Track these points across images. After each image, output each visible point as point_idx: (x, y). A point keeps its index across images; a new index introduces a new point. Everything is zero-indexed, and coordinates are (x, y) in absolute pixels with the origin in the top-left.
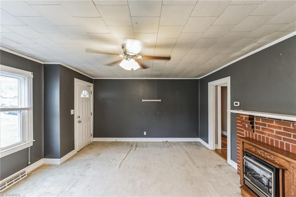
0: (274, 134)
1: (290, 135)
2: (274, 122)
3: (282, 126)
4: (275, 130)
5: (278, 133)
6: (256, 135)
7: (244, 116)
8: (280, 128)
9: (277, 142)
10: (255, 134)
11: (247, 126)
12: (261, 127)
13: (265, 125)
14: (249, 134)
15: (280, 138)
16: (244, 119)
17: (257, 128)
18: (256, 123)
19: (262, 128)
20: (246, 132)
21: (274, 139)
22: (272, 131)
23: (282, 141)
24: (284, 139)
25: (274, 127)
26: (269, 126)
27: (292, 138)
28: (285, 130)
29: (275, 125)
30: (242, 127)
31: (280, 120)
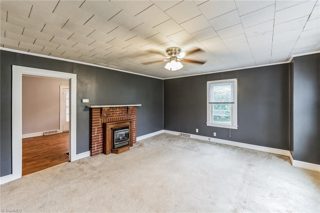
1: (123, 113)
3: (121, 110)
4: (118, 113)
5: (119, 113)
7: (106, 109)
8: (120, 111)
11: (105, 115)
13: (113, 112)
14: (104, 120)
15: (120, 116)
19: (112, 114)
21: (117, 117)
22: (117, 114)
24: (121, 115)
25: (118, 111)
26: (116, 111)
27: (124, 114)
28: (122, 111)
29: (118, 110)
30: (99, 118)
31: (120, 107)
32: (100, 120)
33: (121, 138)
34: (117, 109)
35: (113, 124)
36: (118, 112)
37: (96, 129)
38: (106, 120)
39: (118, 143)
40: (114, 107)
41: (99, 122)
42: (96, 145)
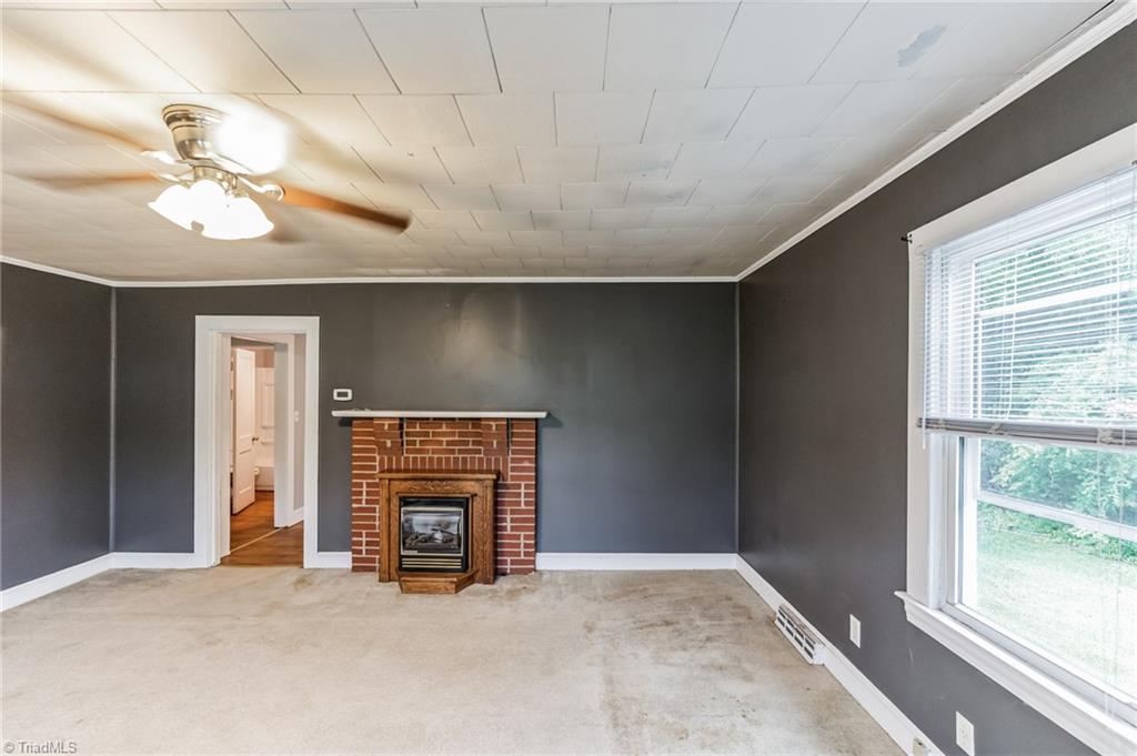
0: (444, 447)
1: (467, 443)
2: (444, 426)
3: (457, 430)
4: (444, 439)
5: (449, 443)
6: (407, 459)
7: (387, 423)
8: (453, 434)
9: (448, 459)
10: (405, 458)
11: (389, 444)
12: (418, 439)
13: (427, 434)
14: (390, 460)
15: (453, 452)
16: (386, 427)
17: (408, 443)
18: (408, 434)
19: (421, 441)
20: (382, 461)
21: (443, 456)
22: (440, 443)
23: (456, 455)
24: (460, 451)
25: (444, 434)
26: (434, 434)
27: (470, 447)
28: (461, 434)
29: (444, 430)
30: (373, 451)
31: (454, 419)
32: (378, 458)
33: (438, 536)
34: (441, 427)
35: (406, 480)
36: (446, 436)
37: (365, 485)
38: (398, 461)
39: (415, 553)
40: (428, 419)
41: (375, 466)
42: (364, 539)
